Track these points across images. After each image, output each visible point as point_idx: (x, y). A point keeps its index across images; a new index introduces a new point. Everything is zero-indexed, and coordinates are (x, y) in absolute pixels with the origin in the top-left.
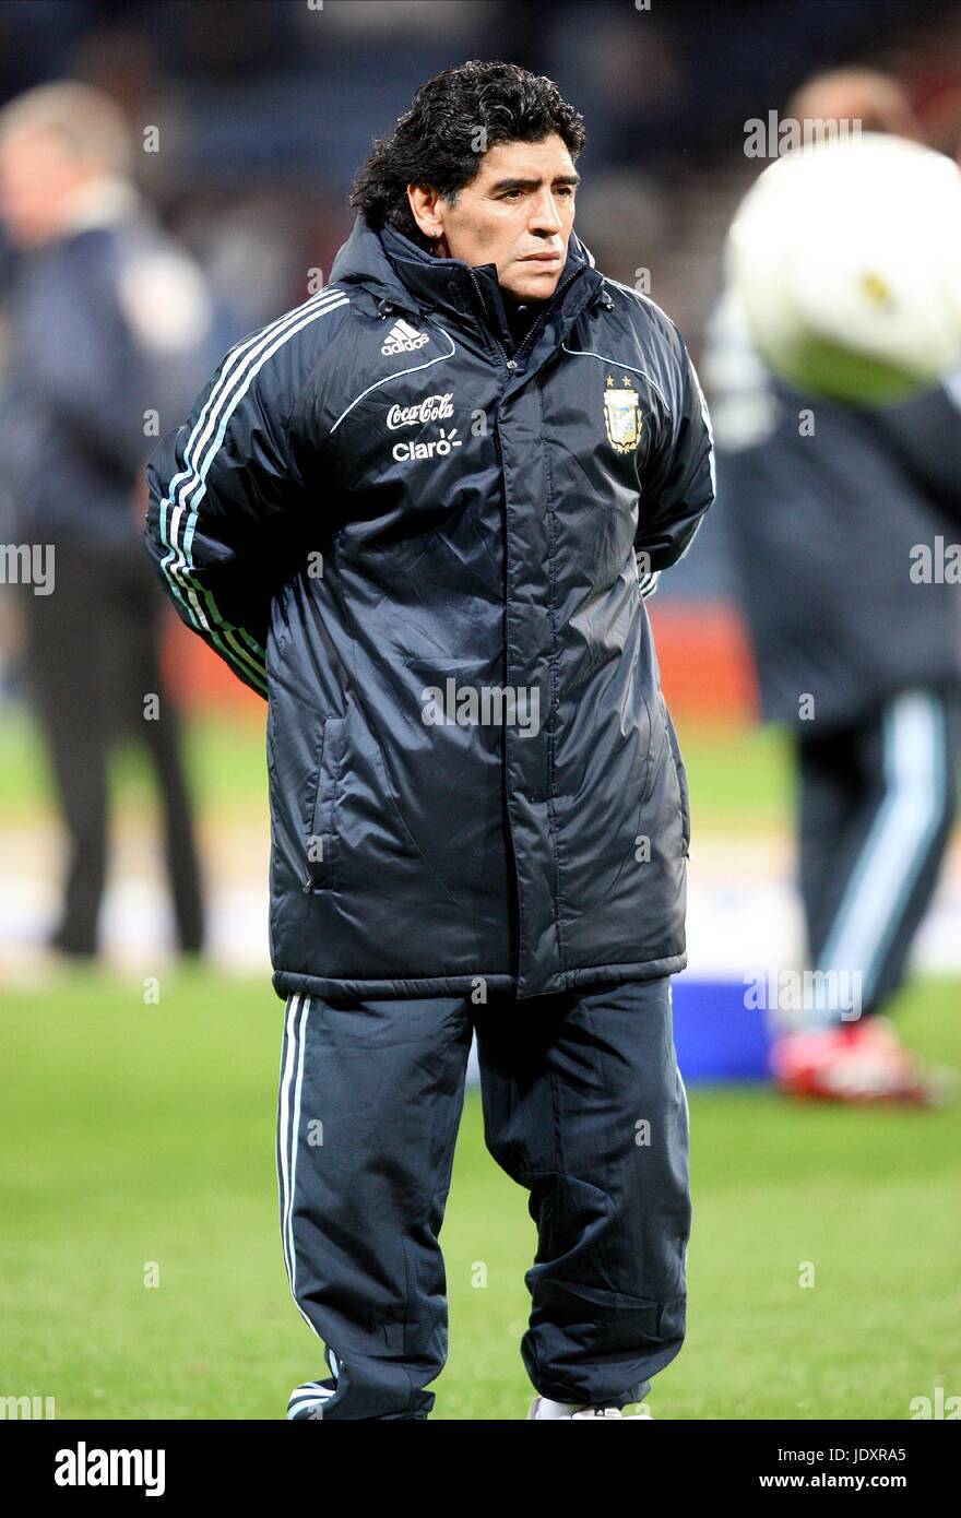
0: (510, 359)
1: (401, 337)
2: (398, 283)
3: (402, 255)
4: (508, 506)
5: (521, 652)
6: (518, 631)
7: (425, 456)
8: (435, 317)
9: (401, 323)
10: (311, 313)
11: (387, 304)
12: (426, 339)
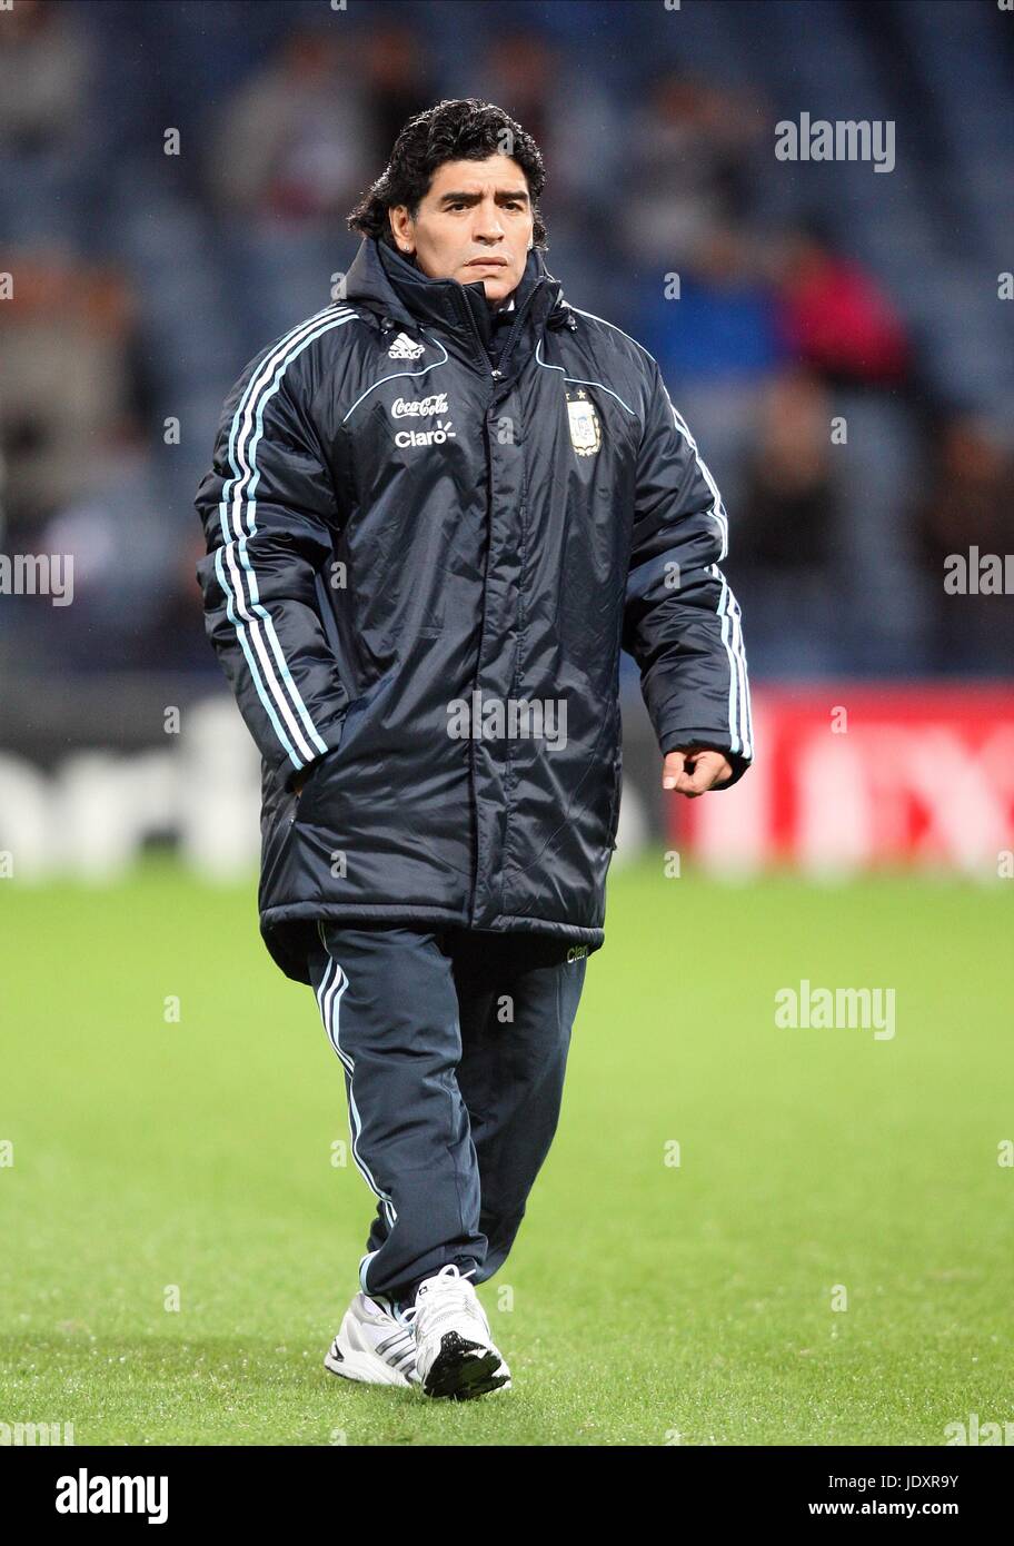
0: (495, 368)
1: (403, 346)
2: (397, 302)
3: (402, 276)
4: (494, 495)
5: (496, 623)
6: (495, 605)
7: (425, 443)
8: (431, 331)
9: (402, 336)
10: (326, 324)
11: (389, 320)
12: (423, 350)
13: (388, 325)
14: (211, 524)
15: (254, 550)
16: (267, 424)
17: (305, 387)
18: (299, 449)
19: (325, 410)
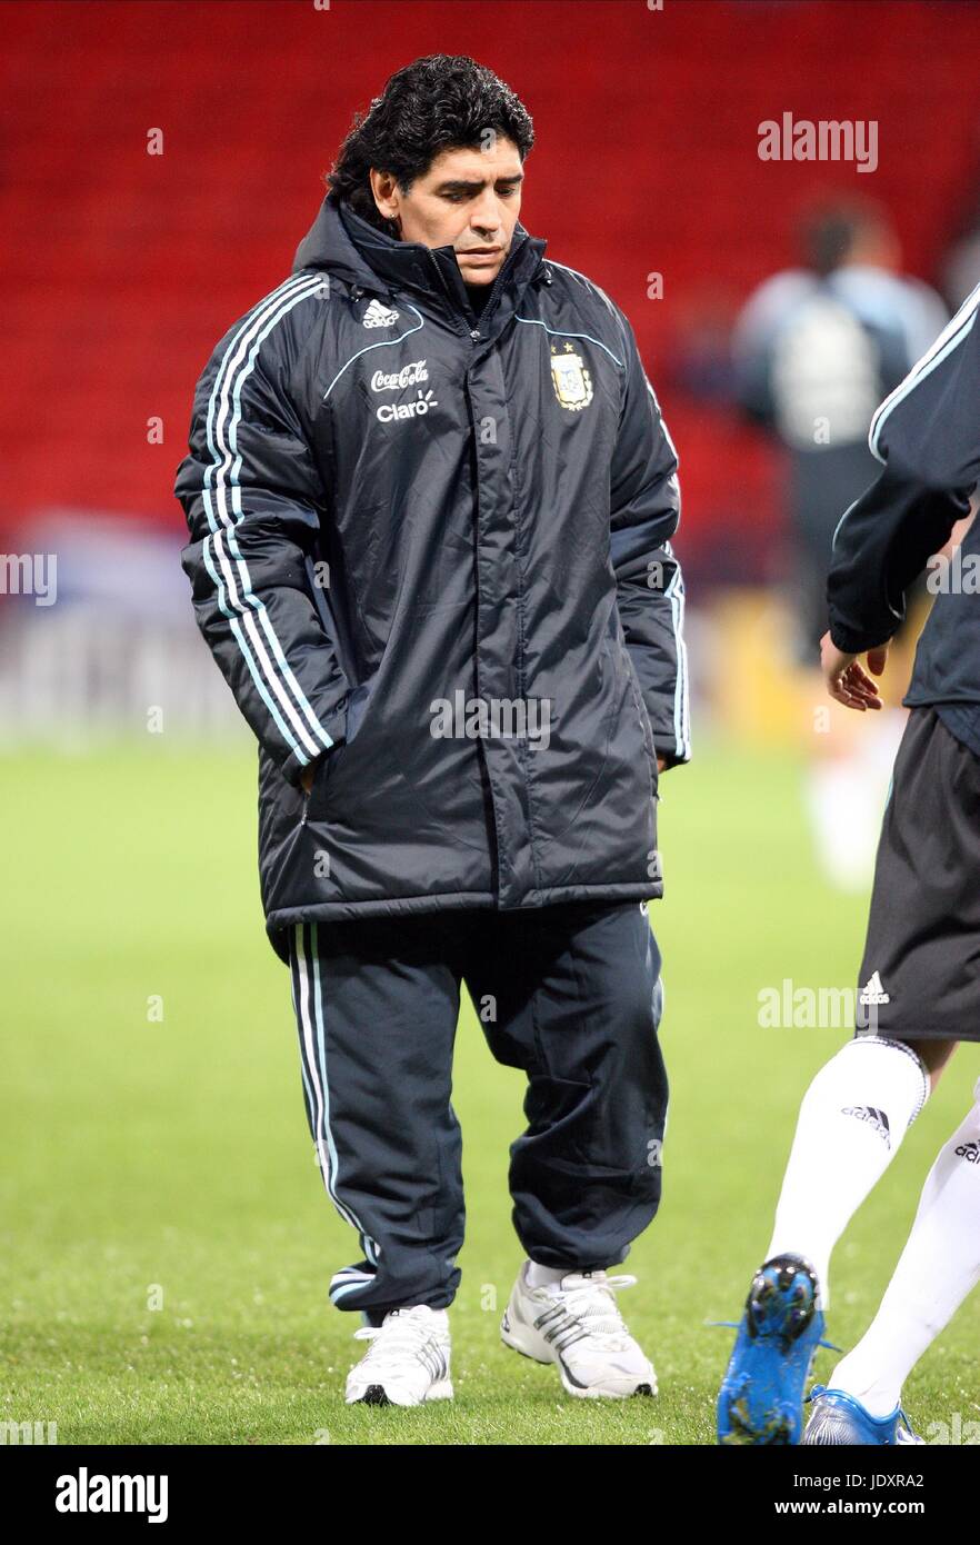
0: (473, 329)
1: (377, 314)
2: (367, 268)
3: (368, 241)
4: (479, 459)
5: (490, 591)
6: (488, 572)
8: (403, 296)
9: (374, 302)
10: (294, 296)
11: (359, 288)
12: (397, 316)
13: (359, 293)
14: (194, 512)
15: (244, 537)
16: (246, 406)
17: (281, 365)
18: (280, 429)
19: (304, 389)
